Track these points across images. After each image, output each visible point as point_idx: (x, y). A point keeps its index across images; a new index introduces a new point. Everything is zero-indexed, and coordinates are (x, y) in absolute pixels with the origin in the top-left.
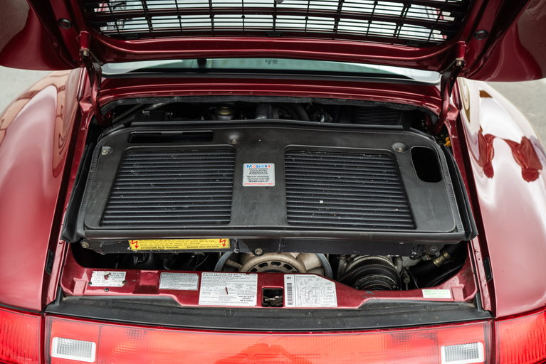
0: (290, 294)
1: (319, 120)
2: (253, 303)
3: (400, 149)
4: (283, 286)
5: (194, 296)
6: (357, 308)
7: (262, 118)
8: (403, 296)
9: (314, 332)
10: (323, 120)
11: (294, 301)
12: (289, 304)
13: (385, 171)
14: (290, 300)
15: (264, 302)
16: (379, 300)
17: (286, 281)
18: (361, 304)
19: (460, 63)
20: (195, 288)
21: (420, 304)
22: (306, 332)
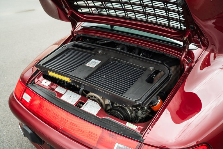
0: (85, 105)
1: (139, 55)
2: (73, 103)
3: (152, 69)
4: (86, 102)
5: (61, 95)
6: (101, 118)
7: (119, 49)
8: (119, 121)
9: (80, 118)
10: (141, 55)
11: (85, 108)
12: (83, 108)
13: (138, 75)
14: (84, 107)
15: (78, 105)
16: (110, 119)
17: (88, 101)
18: (104, 118)
19: (185, 39)
20: (63, 93)
21: (123, 127)
22: (77, 117)
